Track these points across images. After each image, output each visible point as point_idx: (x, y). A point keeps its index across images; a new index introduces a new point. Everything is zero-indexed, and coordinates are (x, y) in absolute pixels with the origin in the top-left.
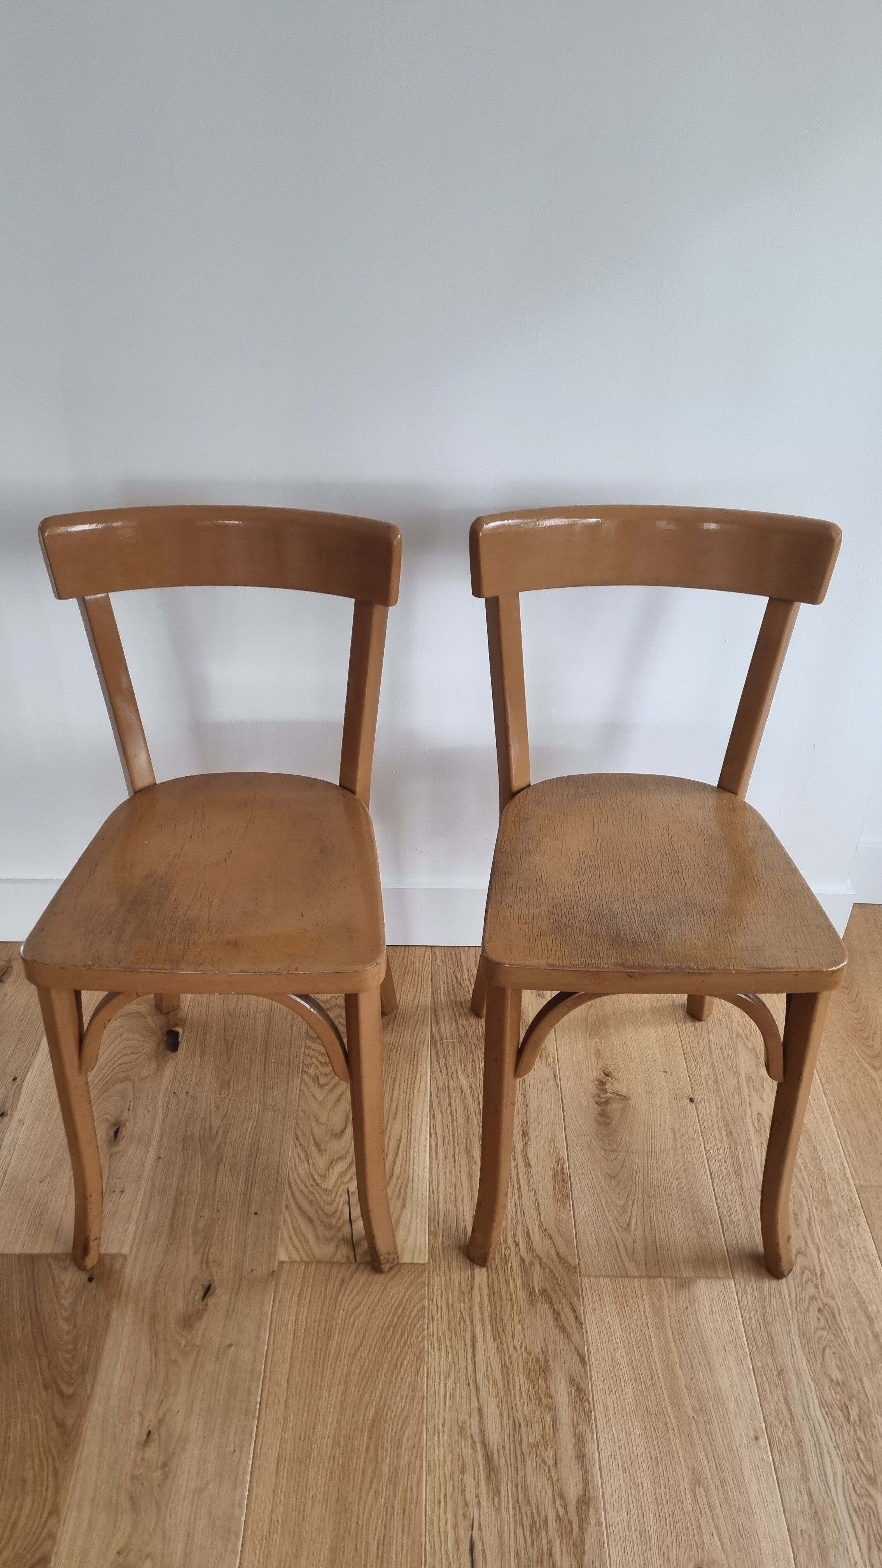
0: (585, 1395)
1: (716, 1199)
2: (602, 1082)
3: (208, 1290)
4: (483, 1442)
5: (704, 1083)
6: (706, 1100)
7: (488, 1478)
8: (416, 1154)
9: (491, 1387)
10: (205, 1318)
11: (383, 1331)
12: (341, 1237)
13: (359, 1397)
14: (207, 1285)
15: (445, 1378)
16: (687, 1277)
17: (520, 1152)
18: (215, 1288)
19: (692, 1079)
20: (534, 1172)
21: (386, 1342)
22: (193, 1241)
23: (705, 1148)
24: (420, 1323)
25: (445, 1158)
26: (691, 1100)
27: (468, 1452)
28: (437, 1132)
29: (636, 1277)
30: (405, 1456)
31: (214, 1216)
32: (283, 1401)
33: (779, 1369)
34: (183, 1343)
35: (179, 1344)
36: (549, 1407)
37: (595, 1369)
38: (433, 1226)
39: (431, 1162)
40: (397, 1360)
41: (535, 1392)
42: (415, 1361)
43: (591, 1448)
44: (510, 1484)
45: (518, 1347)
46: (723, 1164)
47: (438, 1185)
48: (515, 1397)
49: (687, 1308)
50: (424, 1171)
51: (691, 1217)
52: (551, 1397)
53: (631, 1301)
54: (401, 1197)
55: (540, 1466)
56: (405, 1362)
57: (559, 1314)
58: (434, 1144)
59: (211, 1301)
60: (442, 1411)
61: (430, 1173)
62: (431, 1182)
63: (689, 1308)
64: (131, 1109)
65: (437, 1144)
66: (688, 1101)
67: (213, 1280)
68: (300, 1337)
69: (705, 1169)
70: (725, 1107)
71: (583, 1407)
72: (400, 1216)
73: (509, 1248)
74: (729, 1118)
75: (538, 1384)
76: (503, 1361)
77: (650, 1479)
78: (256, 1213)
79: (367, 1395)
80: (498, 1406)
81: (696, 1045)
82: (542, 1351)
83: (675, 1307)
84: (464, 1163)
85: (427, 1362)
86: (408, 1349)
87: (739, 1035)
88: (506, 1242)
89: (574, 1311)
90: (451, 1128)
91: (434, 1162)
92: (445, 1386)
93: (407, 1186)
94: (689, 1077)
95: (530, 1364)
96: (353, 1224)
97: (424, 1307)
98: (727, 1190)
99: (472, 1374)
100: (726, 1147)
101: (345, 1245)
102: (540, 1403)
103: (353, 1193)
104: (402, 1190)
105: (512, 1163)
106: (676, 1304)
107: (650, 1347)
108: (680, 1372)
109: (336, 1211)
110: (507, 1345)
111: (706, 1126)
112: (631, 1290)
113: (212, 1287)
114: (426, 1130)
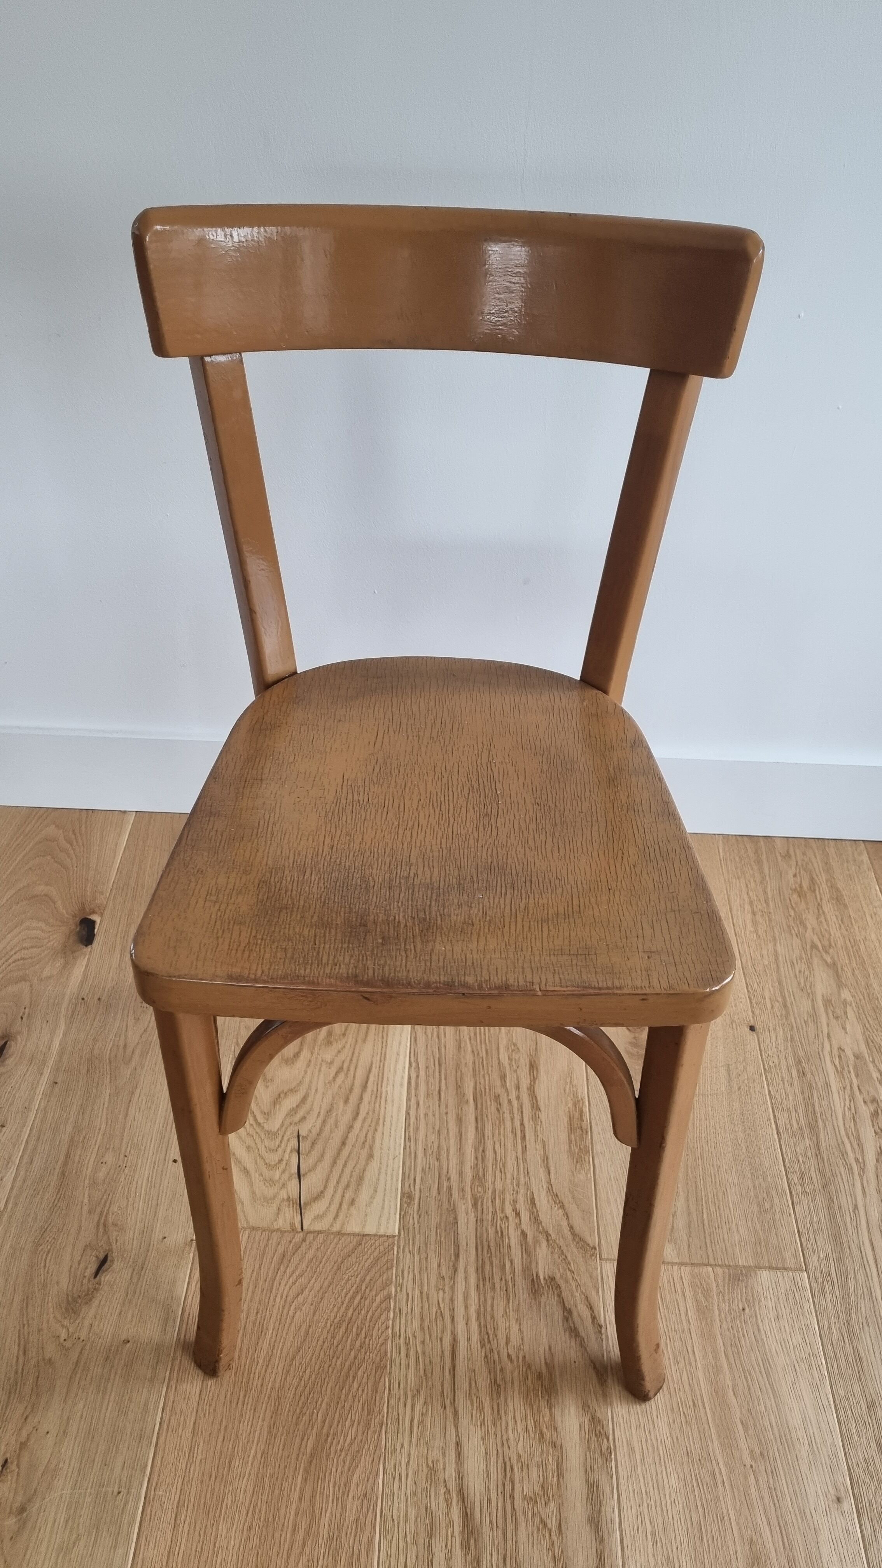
0: (603, 1428)
1: (784, 1162)
3: (103, 1263)
4: (461, 1492)
5: (769, 1006)
6: (771, 1029)
7: (466, 1545)
8: (390, 1088)
9: (474, 1412)
10: (96, 1302)
11: (333, 1327)
12: (285, 1197)
13: (294, 1421)
14: (102, 1256)
15: (413, 1396)
16: (744, 1266)
17: (525, 1090)
18: (112, 1261)
19: (753, 1001)
20: (543, 1116)
21: (335, 1343)
22: (89, 1196)
23: (769, 1092)
24: (383, 1317)
25: (428, 1095)
26: (752, 1028)
27: (438, 1506)
28: (419, 1060)
29: (676, 1263)
30: (352, 1506)
31: (120, 1163)
32: (190, 1423)
33: (869, 1400)
34: (63, 1335)
35: (58, 1337)
36: (554, 1445)
38: (407, 1185)
39: (409, 1099)
40: (350, 1369)
41: (535, 1422)
42: (374, 1371)
43: (610, 1507)
44: (495, 1553)
45: (514, 1357)
46: (794, 1114)
47: (417, 1129)
48: (507, 1428)
49: (743, 1309)
50: (399, 1111)
51: (751, 1186)
52: (556, 1429)
54: (367, 1146)
55: (538, 1529)
56: (360, 1373)
57: (570, 1312)
58: (413, 1076)
59: (106, 1277)
60: (406, 1445)
61: (408, 1114)
62: (407, 1126)
63: (747, 1310)
64: (25, 1018)
65: (418, 1077)
66: (747, 1030)
67: (111, 1250)
69: (769, 1120)
70: (797, 1038)
71: (600, 1445)
72: (364, 1170)
73: (507, 1218)
74: (801, 1054)
75: (539, 1411)
76: (492, 1374)
77: (691, 1556)
78: (175, 1161)
79: (306, 1418)
80: (483, 1439)
82: (546, 1364)
83: (727, 1309)
84: (452, 1102)
85: (390, 1373)
86: (366, 1353)
87: (814, 946)
88: (503, 1211)
90: (437, 1056)
91: (413, 1100)
92: (413, 1409)
93: (376, 1130)
94: (750, 998)
95: (529, 1382)
96: (302, 1177)
98: (798, 1150)
99: (449, 1393)
100: (797, 1091)
101: (289, 1207)
102: (541, 1439)
103: (305, 1138)
104: (370, 1136)
105: (515, 1103)
106: (729, 1303)
107: (693, 1364)
108: (734, 1401)
109: (280, 1161)
110: (498, 1352)
111: (771, 1064)
112: (669, 1282)
113: (109, 1258)
114: (405, 1058)
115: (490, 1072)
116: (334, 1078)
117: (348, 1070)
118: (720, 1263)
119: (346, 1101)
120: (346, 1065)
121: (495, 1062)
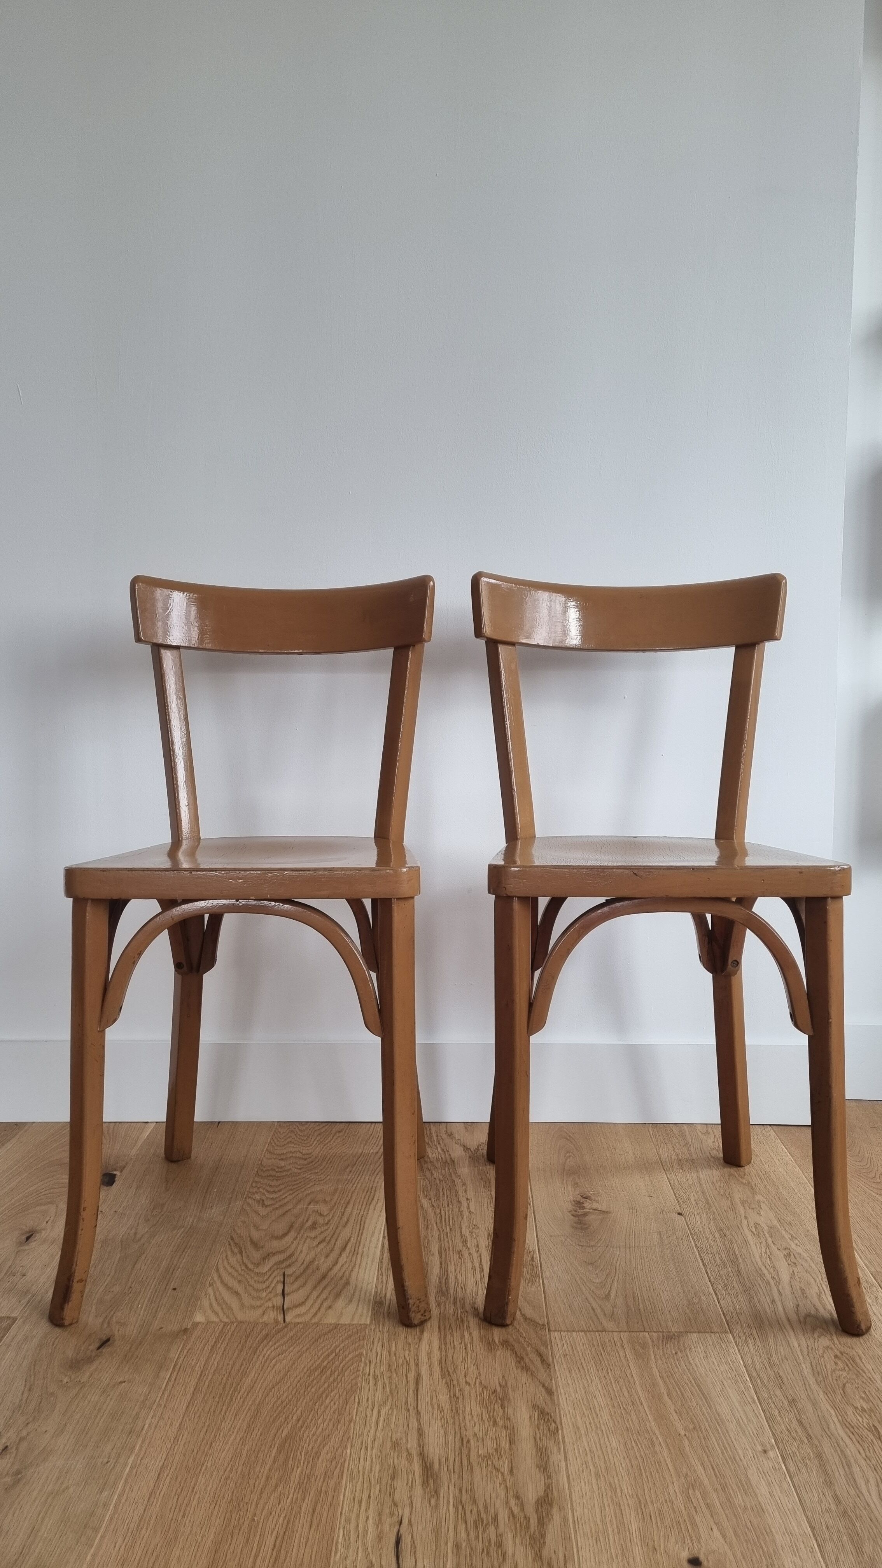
0: (551, 1417)
1: (709, 1278)
2: (579, 1202)
3: (105, 1343)
4: (422, 1456)
5: (694, 1203)
6: (696, 1214)
7: (425, 1483)
8: (366, 1250)
9: (435, 1413)
10: (97, 1362)
11: (309, 1372)
12: (271, 1305)
13: (271, 1421)
14: (105, 1338)
15: (380, 1406)
16: (676, 1332)
17: (484, 1247)
18: (114, 1341)
19: (681, 1201)
21: (311, 1379)
22: (96, 1308)
23: (696, 1245)
24: (355, 1365)
26: (679, 1214)
27: (402, 1462)
29: (616, 1331)
30: (321, 1466)
31: (126, 1291)
32: (176, 1424)
33: (790, 1398)
34: (66, 1379)
35: (61, 1381)
36: (506, 1428)
37: (564, 1399)
38: (378, 1299)
39: (382, 1254)
40: (324, 1392)
41: (489, 1416)
42: (345, 1394)
43: (556, 1458)
44: (452, 1488)
45: (471, 1383)
48: (464, 1420)
49: (676, 1353)
50: (373, 1260)
51: (681, 1291)
52: (509, 1419)
53: (609, 1349)
54: (345, 1278)
55: (492, 1472)
56: (332, 1394)
57: (522, 1358)
59: (105, 1350)
60: (372, 1431)
61: (380, 1261)
62: (380, 1267)
63: (679, 1353)
64: (50, 1222)
66: (676, 1215)
67: (113, 1336)
68: (208, 1375)
69: (696, 1258)
70: (718, 1218)
71: (548, 1427)
72: (341, 1291)
74: (722, 1226)
75: (494, 1410)
76: (452, 1393)
77: (631, 1484)
78: (174, 1289)
79: (282, 1419)
80: (442, 1426)
81: (685, 1180)
82: (500, 1385)
83: (661, 1353)
85: (360, 1395)
86: (338, 1384)
89: (541, 1355)
92: (379, 1412)
93: (352, 1270)
94: (677, 1200)
95: (485, 1395)
96: (285, 1296)
97: (361, 1355)
98: (722, 1273)
99: (413, 1402)
100: (719, 1244)
101: (273, 1311)
102: (495, 1424)
103: (290, 1276)
104: (347, 1273)
105: (475, 1254)
106: (663, 1351)
107: (632, 1382)
108: (669, 1401)
109: (267, 1288)
110: (458, 1381)
111: (696, 1231)
112: (610, 1341)
113: (111, 1339)
114: (379, 1234)
115: (453, 1239)
116: (317, 1245)
117: (330, 1240)
118: (655, 1330)
119: (327, 1256)
120: (328, 1239)
121: (458, 1234)
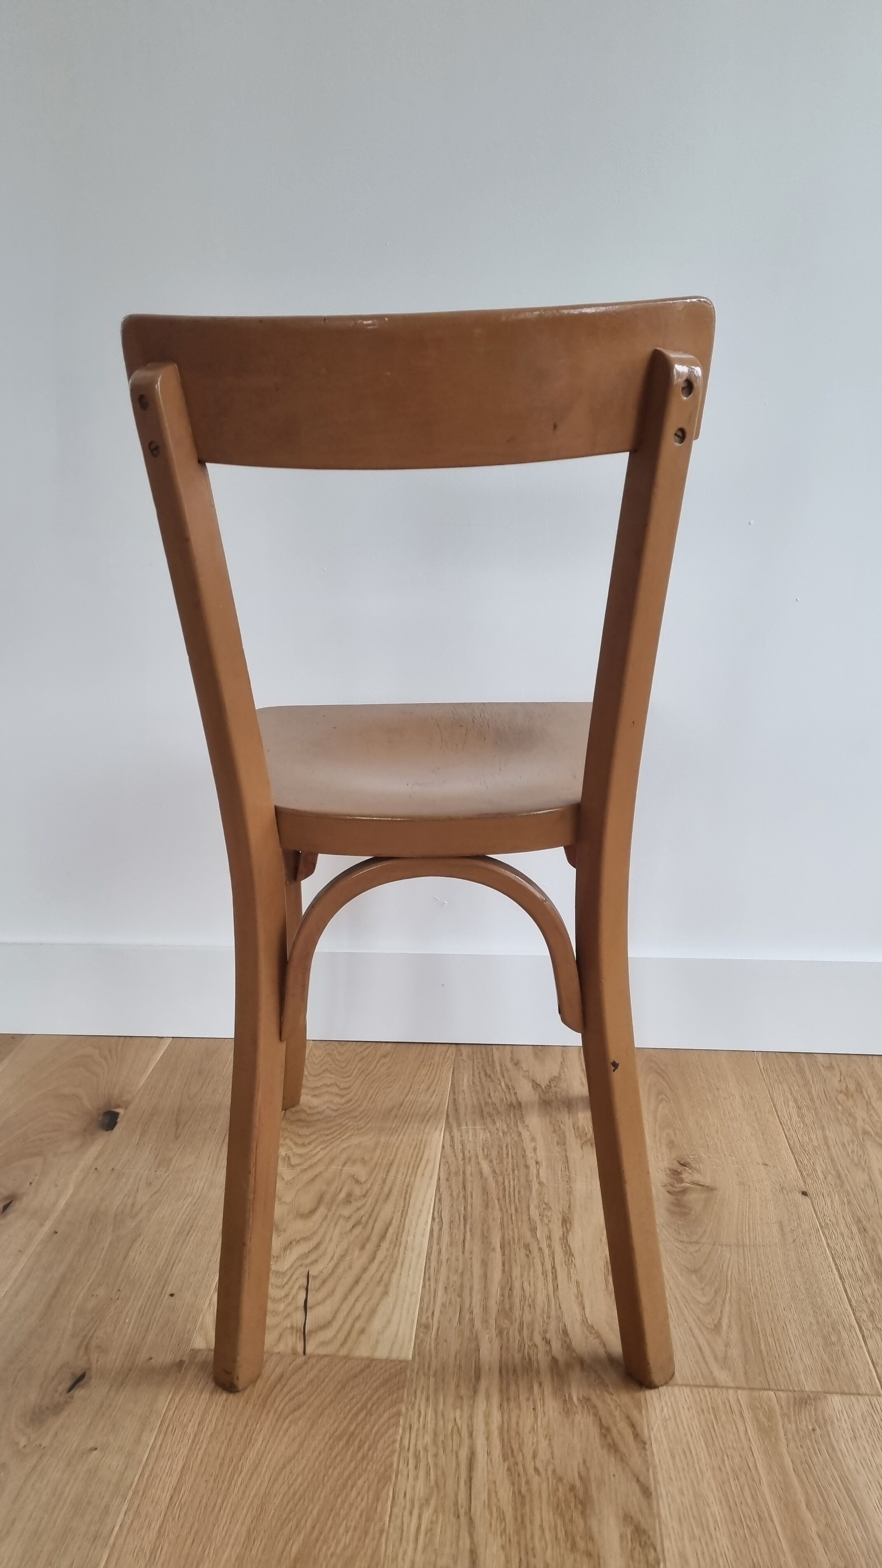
0: (649, 1538)
1: (850, 1301)
2: (676, 1171)
3: (79, 1380)
5: (822, 1177)
6: (825, 1194)
8: (410, 1238)
9: (493, 1522)
10: (65, 1413)
11: (331, 1441)
12: (289, 1325)
14: (79, 1374)
15: (421, 1507)
16: (811, 1392)
17: (558, 1240)
18: (90, 1378)
19: (804, 1173)
20: (578, 1261)
21: (334, 1454)
22: (74, 1323)
23: (828, 1244)
24: (391, 1431)
25: (451, 1244)
26: (804, 1194)
28: (443, 1216)
29: (732, 1388)
31: (112, 1296)
32: (156, 1526)
34: (23, 1442)
35: (17, 1444)
36: (589, 1554)
37: (666, 1505)
38: (424, 1318)
39: (430, 1247)
40: (349, 1478)
41: (566, 1532)
42: (376, 1481)
45: (542, 1470)
46: (857, 1263)
47: (438, 1271)
48: (532, 1537)
49: (814, 1430)
50: (419, 1256)
51: (814, 1322)
52: (592, 1538)
53: (724, 1418)
54: (383, 1284)
56: (360, 1482)
57: (608, 1430)
58: (436, 1228)
59: (79, 1393)
60: (410, 1552)
61: (428, 1258)
62: (427, 1268)
63: (818, 1431)
64: (33, 1183)
65: (441, 1229)
66: (800, 1195)
67: (89, 1369)
68: (202, 1441)
69: (830, 1266)
70: (854, 1202)
71: (646, 1556)
72: (378, 1304)
73: (536, 1346)
74: (860, 1213)
75: (571, 1520)
76: (516, 1487)
78: (172, 1295)
79: (292, 1524)
80: (503, 1547)
81: (808, 1140)
82: (580, 1477)
83: (794, 1428)
84: (477, 1249)
85: (395, 1484)
86: (368, 1465)
87: (865, 1132)
88: (531, 1339)
89: (633, 1426)
90: (463, 1212)
91: (435, 1248)
92: (420, 1517)
93: (393, 1271)
94: (800, 1171)
95: (560, 1494)
96: (308, 1310)
97: (399, 1414)
98: (865, 1292)
99: (464, 1500)
100: (859, 1244)
101: (292, 1334)
102: (574, 1547)
103: (315, 1277)
104: (386, 1276)
105: (546, 1251)
106: (796, 1424)
107: (756, 1479)
108: (809, 1515)
109: (287, 1296)
110: (524, 1466)
111: (827, 1221)
112: (724, 1404)
113: (87, 1375)
114: (428, 1214)
115: (519, 1225)
116: (351, 1230)
117: (367, 1222)
118: (783, 1388)
119: (363, 1247)
120: (364, 1219)
121: (525, 1218)
